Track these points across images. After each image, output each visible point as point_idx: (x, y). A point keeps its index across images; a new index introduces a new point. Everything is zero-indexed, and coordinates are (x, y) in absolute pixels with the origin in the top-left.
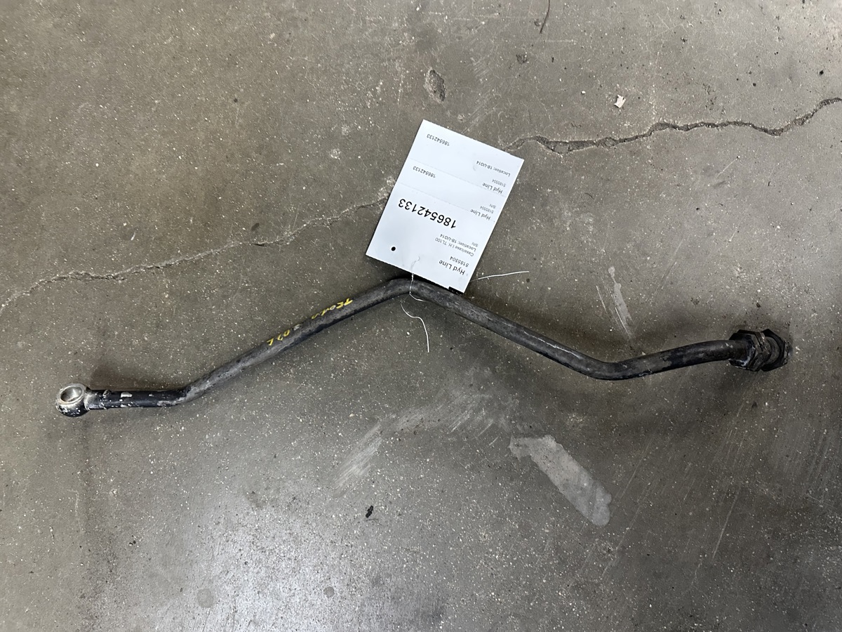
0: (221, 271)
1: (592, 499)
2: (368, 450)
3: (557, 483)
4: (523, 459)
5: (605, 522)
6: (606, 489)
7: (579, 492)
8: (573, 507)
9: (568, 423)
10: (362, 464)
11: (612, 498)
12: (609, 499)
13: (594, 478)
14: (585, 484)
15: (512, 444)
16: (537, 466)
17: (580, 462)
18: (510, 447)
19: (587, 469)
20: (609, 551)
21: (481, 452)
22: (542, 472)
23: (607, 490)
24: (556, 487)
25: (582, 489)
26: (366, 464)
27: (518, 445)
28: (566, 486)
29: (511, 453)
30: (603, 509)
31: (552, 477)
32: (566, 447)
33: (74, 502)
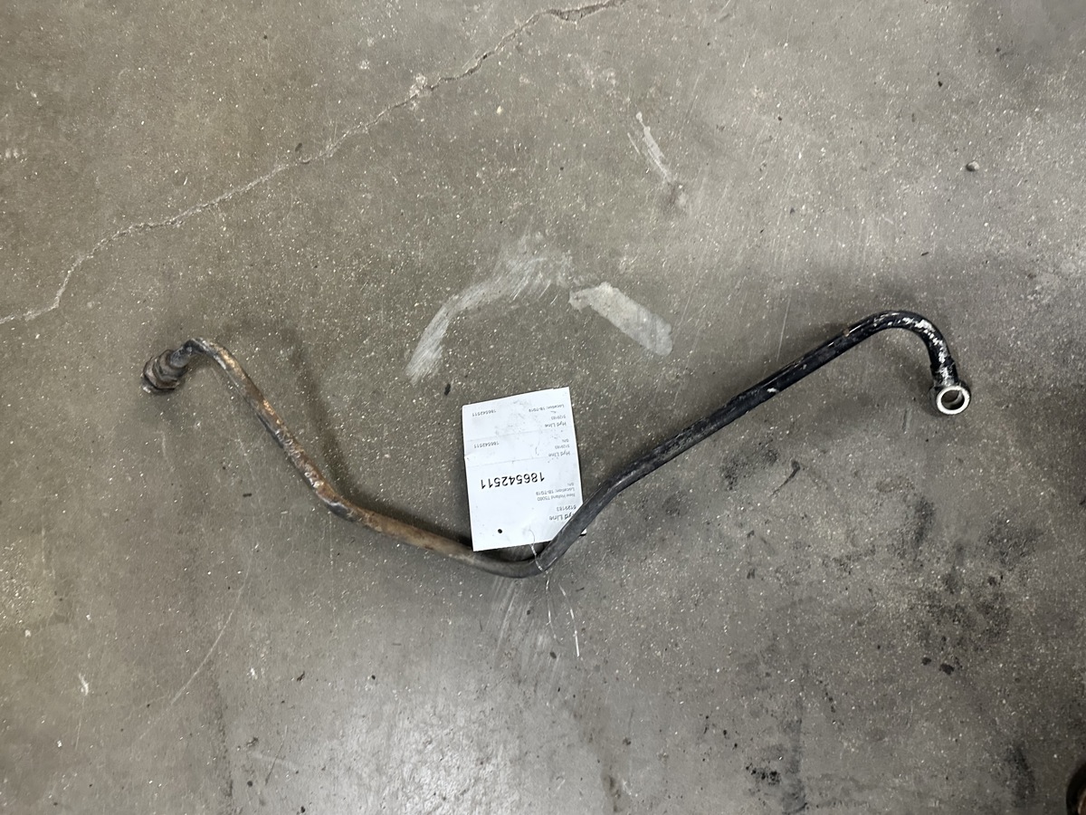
0: (272, 194)
1: (653, 331)
2: (437, 333)
3: (618, 325)
4: (584, 310)
5: (669, 350)
6: (664, 320)
7: (641, 328)
8: (637, 343)
9: (620, 267)
10: (433, 347)
11: (672, 327)
12: (668, 328)
13: (652, 312)
14: (645, 320)
15: (571, 298)
16: (597, 313)
17: (637, 301)
18: (571, 301)
19: (643, 305)
20: (677, 377)
21: (543, 313)
22: (602, 317)
23: (666, 321)
24: (619, 329)
25: (642, 325)
26: (438, 347)
27: (577, 299)
28: (627, 326)
29: (571, 307)
30: (665, 338)
31: (612, 320)
32: (622, 290)
33: (161, 443)
